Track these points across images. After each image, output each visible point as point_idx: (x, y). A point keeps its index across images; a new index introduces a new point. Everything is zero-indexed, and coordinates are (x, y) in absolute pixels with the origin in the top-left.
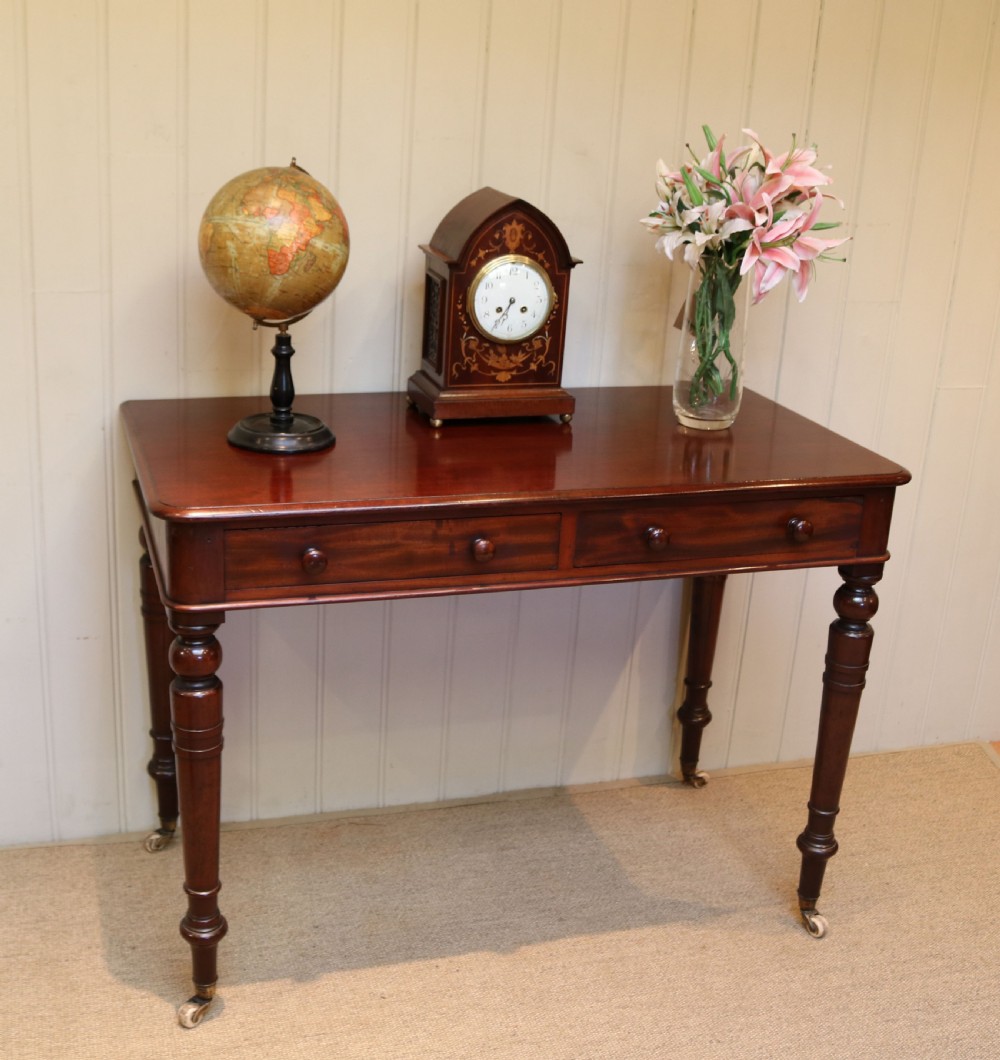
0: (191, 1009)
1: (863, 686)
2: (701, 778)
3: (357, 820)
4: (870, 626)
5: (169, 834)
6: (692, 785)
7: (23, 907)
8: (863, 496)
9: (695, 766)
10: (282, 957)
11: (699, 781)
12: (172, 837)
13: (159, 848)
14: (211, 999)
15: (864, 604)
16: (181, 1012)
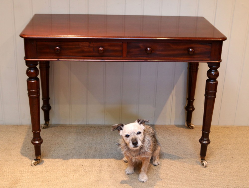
0: (34, 161)
1: (215, 97)
2: (192, 126)
3: (96, 127)
4: (217, 80)
5: (47, 125)
6: (190, 128)
7: (7, 137)
8: (211, 43)
9: (190, 123)
10: (62, 154)
11: (192, 127)
12: (48, 126)
13: (44, 128)
14: (39, 160)
15: (215, 74)
16: (32, 162)
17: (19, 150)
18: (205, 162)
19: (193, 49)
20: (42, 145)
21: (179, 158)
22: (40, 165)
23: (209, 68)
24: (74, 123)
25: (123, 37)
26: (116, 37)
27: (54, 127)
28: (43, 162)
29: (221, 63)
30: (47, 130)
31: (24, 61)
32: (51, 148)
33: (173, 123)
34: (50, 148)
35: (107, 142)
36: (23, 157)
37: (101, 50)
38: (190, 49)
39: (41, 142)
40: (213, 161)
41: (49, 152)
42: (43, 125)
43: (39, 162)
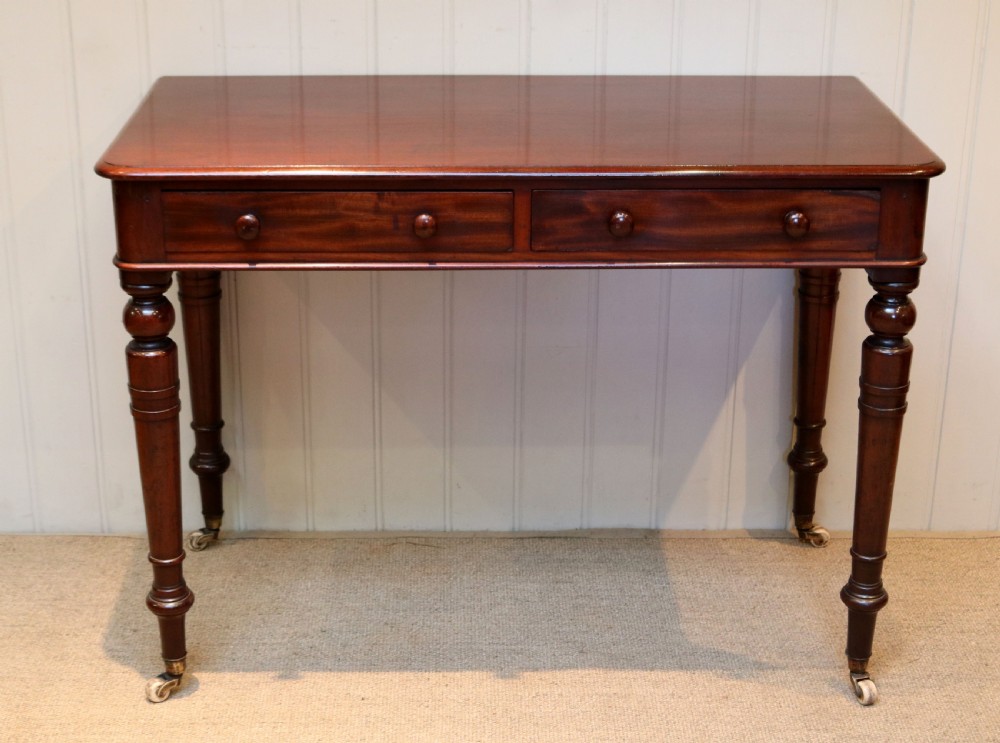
0: (157, 683)
1: (903, 411)
2: (817, 535)
3: (416, 541)
4: (909, 341)
5: (212, 534)
6: (808, 542)
7: (47, 586)
8: (878, 189)
9: (810, 519)
10: (275, 654)
11: (815, 538)
12: (216, 537)
13: (201, 546)
14: (179, 676)
15: (898, 316)
16: (149, 685)
17: (98, 638)
18: (867, 684)
19: (805, 216)
20: (190, 617)
21: (760, 666)
22: (181, 697)
23: (876, 289)
24: (325, 525)
25: (515, 171)
26: (484, 169)
27: (242, 541)
28: (194, 683)
29: (923, 269)
30: (212, 555)
31: (114, 273)
32: (231, 626)
33: (737, 524)
34: (226, 630)
35: (463, 602)
36: (115, 666)
37: (425, 226)
38: (794, 217)
39: (188, 605)
40: (905, 677)
41: (222, 644)
42: (195, 534)
43: (179, 684)
